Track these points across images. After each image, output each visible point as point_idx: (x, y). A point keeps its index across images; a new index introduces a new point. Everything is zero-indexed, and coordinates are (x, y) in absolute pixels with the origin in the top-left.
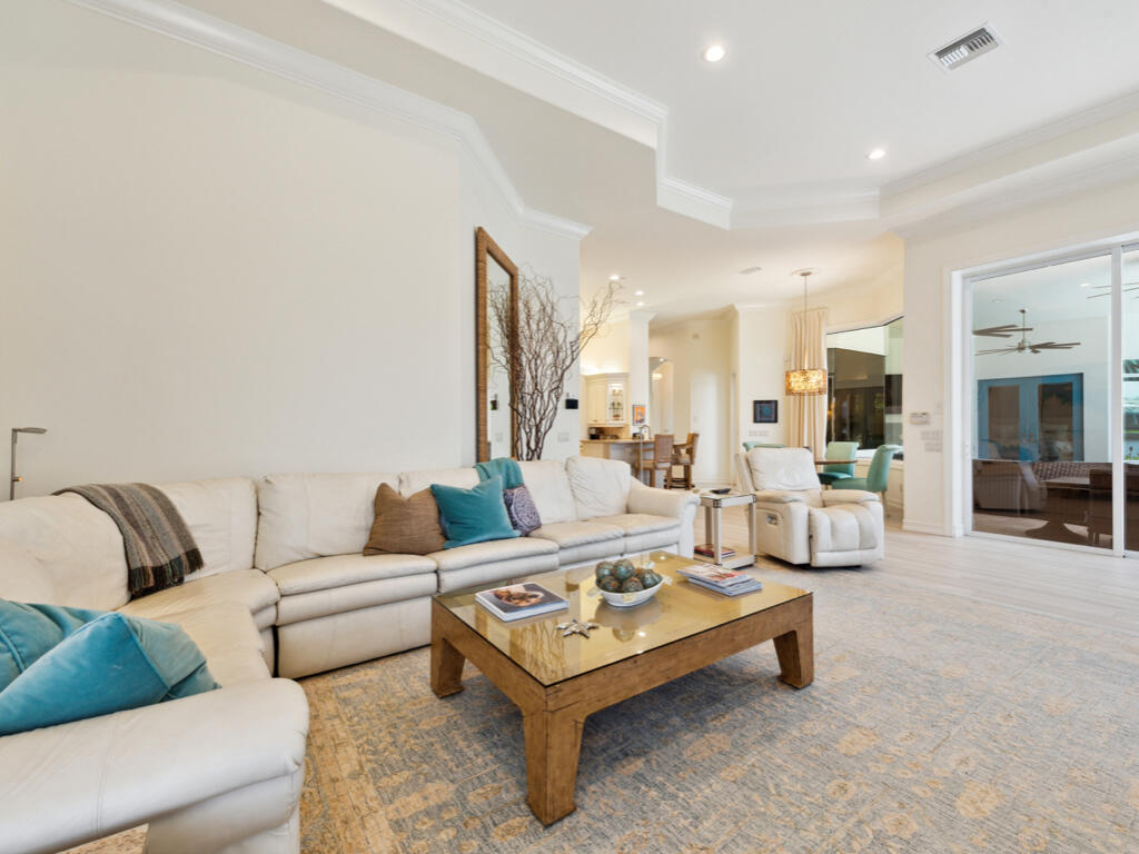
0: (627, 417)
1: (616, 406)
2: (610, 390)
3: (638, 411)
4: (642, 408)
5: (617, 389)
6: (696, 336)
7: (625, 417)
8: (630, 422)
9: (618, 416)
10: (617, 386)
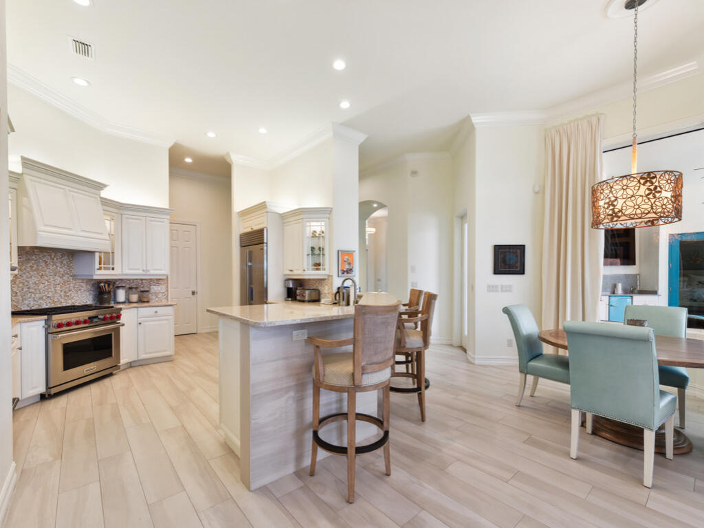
0: (330, 267)
1: (316, 252)
2: (308, 233)
3: (345, 257)
4: (350, 253)
5: (318, 230)
6: (414, 173)
7: (327, 267)
8: (335, 273)
9: (319, 265)
10: (317, 226)
